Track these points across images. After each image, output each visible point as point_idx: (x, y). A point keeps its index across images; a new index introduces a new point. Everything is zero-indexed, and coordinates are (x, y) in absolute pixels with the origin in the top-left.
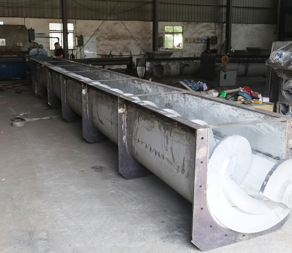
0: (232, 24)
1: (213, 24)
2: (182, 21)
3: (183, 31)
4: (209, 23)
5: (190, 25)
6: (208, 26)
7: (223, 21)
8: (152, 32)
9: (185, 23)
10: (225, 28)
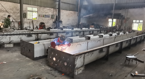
0: (61, 10)
1: (52, 9)
2: (37, 6)
3: (38, 11)
4: (51, 8)
5: (41, 8)
6: (50, 9)
7: (57, 8)
8: (19, 10)
9: (38, 7)
10: (58, 11)
